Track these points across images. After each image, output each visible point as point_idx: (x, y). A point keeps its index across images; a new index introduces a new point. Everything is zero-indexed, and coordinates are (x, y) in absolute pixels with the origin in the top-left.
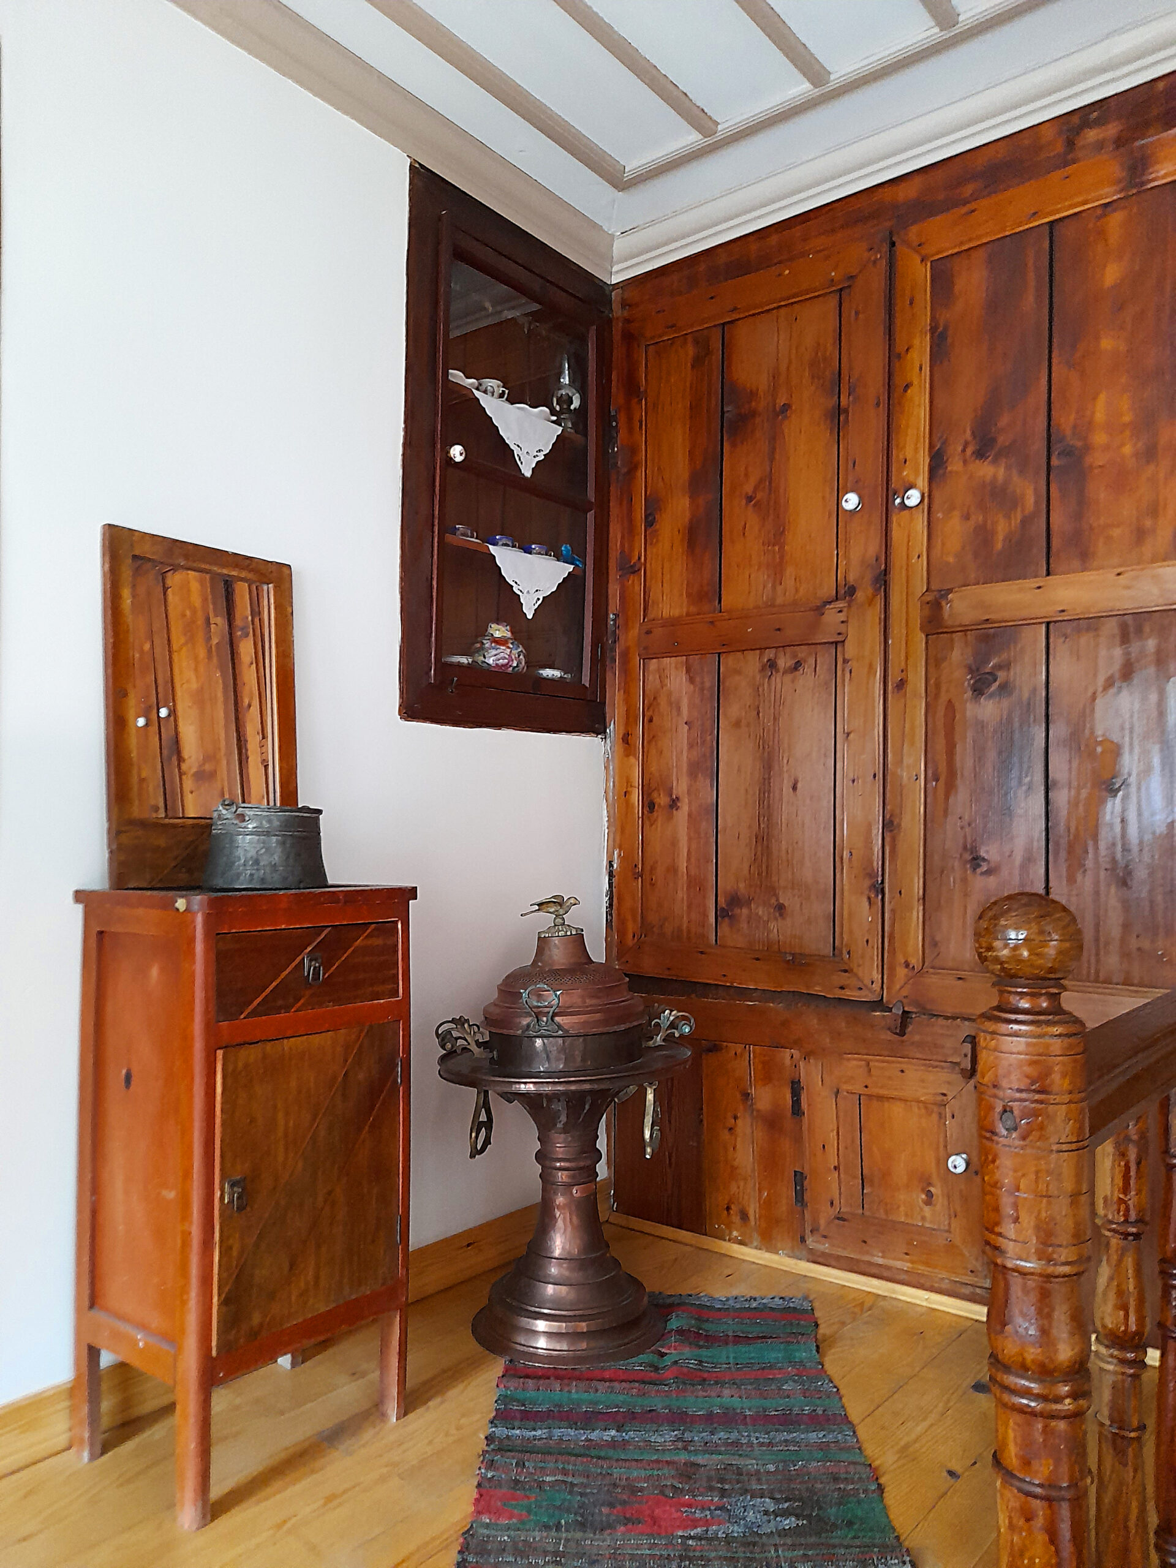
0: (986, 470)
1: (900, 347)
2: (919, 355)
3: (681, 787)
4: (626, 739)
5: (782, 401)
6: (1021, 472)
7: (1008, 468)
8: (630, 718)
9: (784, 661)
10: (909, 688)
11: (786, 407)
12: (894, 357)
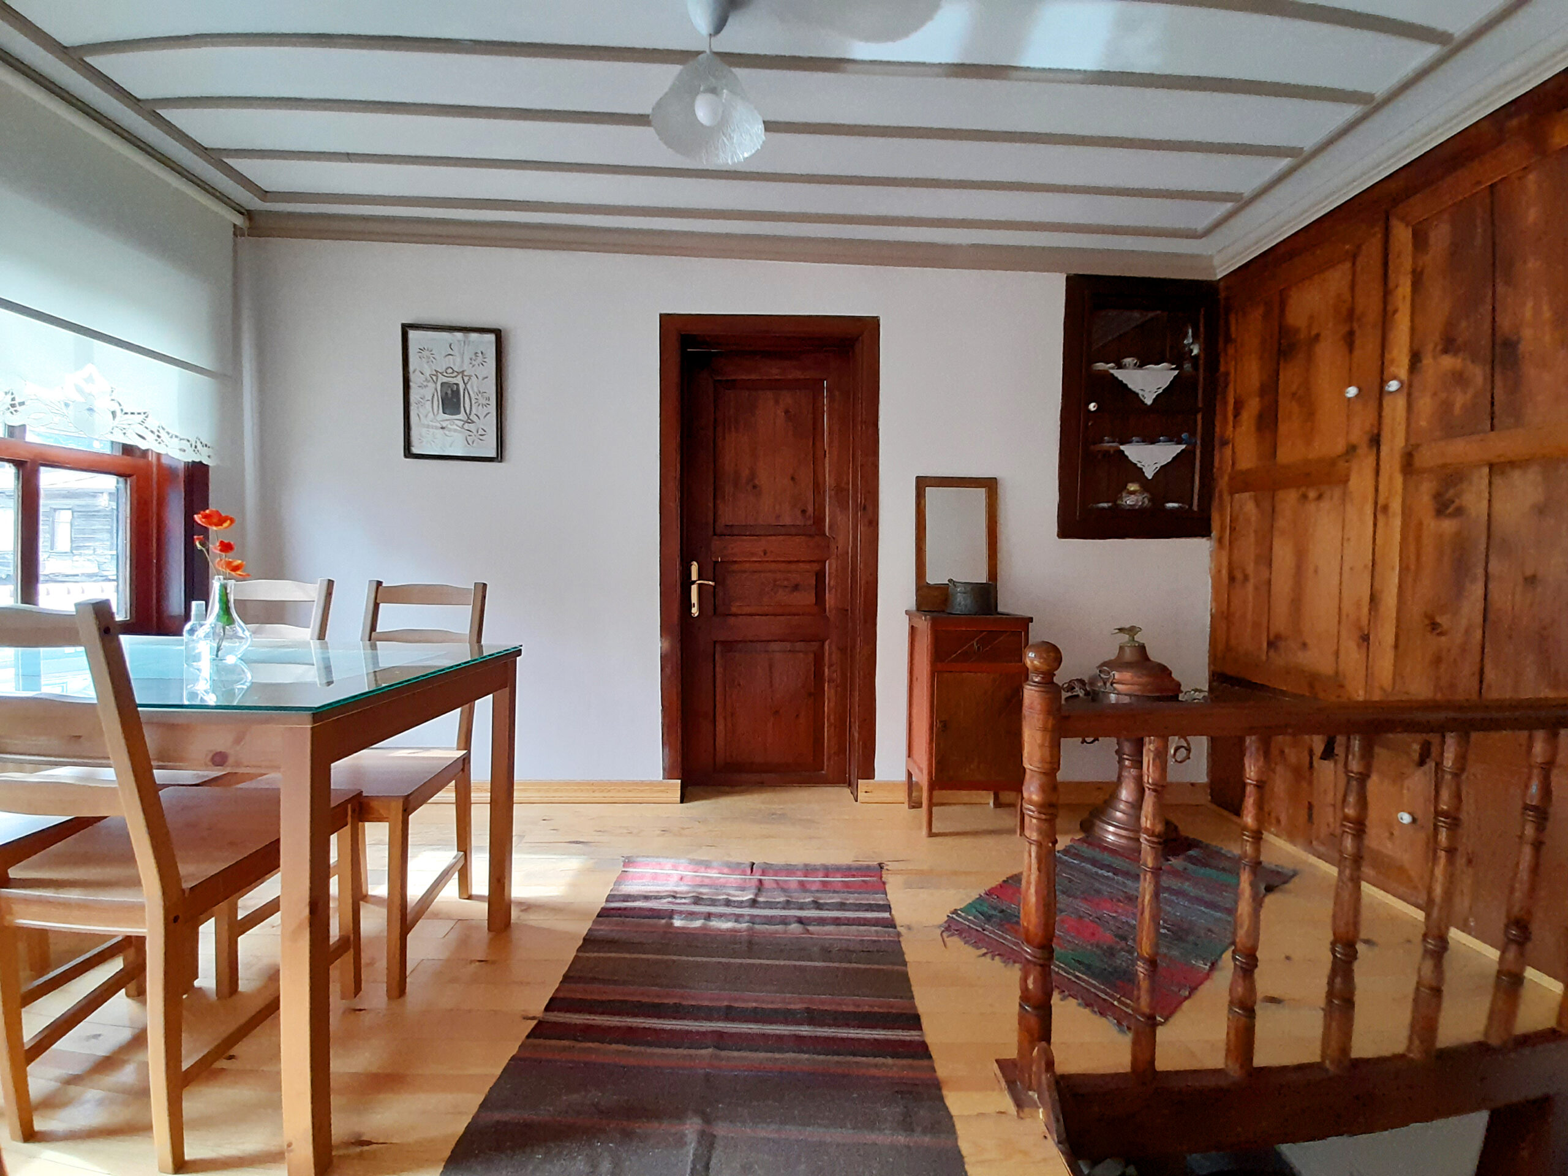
0: (1448, 362)
1: (1391, 285)
2: (1404, 289)
3: (1250, 569)
4: (1220, 540)
5: (1314, 333)
6: (1473, 362)
7: (1464, 359)
8: (1222, 529)
9: (1312, 494)
10: (1391, 510)
11: (1318, 336)
12: (1387, 293)
